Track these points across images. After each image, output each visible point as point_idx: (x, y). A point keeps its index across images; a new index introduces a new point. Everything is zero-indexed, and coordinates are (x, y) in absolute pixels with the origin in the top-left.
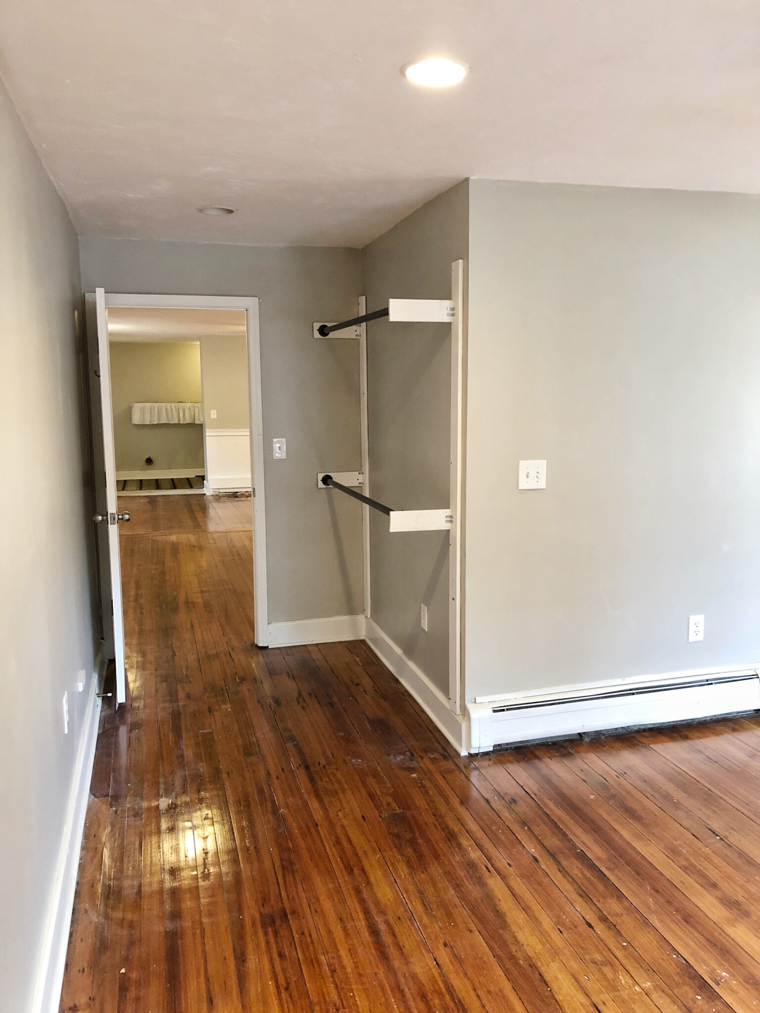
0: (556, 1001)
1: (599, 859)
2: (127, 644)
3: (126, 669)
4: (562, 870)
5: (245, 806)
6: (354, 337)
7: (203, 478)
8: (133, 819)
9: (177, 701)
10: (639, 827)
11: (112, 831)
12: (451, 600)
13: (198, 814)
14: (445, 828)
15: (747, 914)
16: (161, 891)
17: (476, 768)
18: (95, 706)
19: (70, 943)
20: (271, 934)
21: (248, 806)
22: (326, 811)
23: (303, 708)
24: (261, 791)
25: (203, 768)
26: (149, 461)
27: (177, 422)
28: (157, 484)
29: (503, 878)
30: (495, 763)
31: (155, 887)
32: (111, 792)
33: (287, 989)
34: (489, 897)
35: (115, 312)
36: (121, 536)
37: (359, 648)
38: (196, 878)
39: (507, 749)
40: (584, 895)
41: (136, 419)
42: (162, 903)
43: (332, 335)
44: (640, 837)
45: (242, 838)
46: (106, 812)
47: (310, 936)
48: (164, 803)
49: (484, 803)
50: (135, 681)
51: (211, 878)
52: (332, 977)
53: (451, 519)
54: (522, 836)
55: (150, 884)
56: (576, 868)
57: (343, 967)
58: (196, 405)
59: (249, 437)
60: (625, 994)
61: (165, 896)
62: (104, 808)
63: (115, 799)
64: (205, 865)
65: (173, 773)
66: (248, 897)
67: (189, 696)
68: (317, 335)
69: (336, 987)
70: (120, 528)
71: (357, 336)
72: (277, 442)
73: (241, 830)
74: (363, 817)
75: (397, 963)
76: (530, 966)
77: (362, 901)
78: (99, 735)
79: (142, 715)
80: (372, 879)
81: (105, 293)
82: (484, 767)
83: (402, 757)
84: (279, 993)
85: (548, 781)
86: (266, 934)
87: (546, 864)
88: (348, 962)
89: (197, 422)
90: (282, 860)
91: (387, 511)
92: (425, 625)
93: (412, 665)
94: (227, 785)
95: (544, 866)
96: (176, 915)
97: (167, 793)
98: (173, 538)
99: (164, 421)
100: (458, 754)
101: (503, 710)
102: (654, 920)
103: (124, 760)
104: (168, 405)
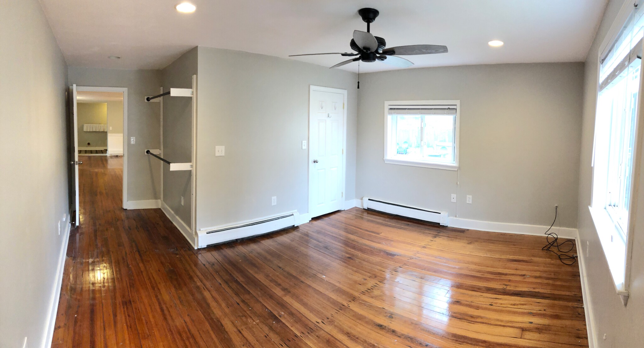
0: (226, 331)
1: (242, 281)
2: (80, 206)
3: (79, 214)
4: (229, 287)
5: (118, 263)
6: (158, 101)
7: (106, 150)
8: (80, 265)
9: (96, 226)
10: (256, 269)
11: (73, 269)
12: (192, 194)
13: (102, 265)
14: (189, 274)
15: (289, 292)
16: (89, 290)
17: (200, 253)
18: (69, 226)
19: (59, 305)
20: (125, 309)
21: (119, 264)
22: (145, 268)
23: (138, 231)
24: (123, 259)
25: (104, 249)
26: (89, 144)
27: (98, 131)
28: (91, 152)
29: (209, 291)
30: (207, 251)
31: (87, 289)
32: (73, 255)
33: (130, 327)
34: (204, 299)
35: (79, 93)
36: (79, 169)
37: (158, 212)
38: (100, 287)
39: (211, 246)
40: (237, 294)
41: (85, 130)
42: (89, 294)
43: (151, 101)
44: (256, 273)
45: (116, 275)
46: (71, 262)
47: (139, 310)
48: (91, 260)
49: (203, 265)
50: (82, 218)
51: (106, 287)
52: (147, 324)
53: (192, 166)
54: (216, 276)
55: (85, 288)
56: (234, 285)
57: (150, 322)
58: (105, 125)
59: (122, 137)
60: (250, 326)
61: (90, 292)
62: (71, 261)
63: (74, 258)
64: (104, 283)
65: (94, 251)
66: (118, 295)
67: (100, 225)
68: (146, 101)
69: (148, 328)
70: (79, 167)
71: (159, 101)
72: (133, 138)
73: (116, 271)
74: (159, 270)
75: (170, 322)
76: (218, 321)
77: (158, 300)
78: (70, 236)
79: (84, 230)
80: (162, 292)
81: (76, 86)
82: (203, 253)
83: (173, 250)
84: (128, 328)
85: (225, 256)
86: (124, 308)
87: (224, 286)
88: (152, 320)
89: (105, 131)
90: (130, 283)
91: (169, 163)
92: (183, 204)
93: (177, 217)
94: (112, 256)
95: (223, 286)
96: (94, 299)
97: (92, 257)
98: (96, 170)
99: (94, 130)
100: (194, 248)
101: (210, 233)
102: (261, 300)
103: (78, 245)
104: (96, 125)
